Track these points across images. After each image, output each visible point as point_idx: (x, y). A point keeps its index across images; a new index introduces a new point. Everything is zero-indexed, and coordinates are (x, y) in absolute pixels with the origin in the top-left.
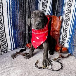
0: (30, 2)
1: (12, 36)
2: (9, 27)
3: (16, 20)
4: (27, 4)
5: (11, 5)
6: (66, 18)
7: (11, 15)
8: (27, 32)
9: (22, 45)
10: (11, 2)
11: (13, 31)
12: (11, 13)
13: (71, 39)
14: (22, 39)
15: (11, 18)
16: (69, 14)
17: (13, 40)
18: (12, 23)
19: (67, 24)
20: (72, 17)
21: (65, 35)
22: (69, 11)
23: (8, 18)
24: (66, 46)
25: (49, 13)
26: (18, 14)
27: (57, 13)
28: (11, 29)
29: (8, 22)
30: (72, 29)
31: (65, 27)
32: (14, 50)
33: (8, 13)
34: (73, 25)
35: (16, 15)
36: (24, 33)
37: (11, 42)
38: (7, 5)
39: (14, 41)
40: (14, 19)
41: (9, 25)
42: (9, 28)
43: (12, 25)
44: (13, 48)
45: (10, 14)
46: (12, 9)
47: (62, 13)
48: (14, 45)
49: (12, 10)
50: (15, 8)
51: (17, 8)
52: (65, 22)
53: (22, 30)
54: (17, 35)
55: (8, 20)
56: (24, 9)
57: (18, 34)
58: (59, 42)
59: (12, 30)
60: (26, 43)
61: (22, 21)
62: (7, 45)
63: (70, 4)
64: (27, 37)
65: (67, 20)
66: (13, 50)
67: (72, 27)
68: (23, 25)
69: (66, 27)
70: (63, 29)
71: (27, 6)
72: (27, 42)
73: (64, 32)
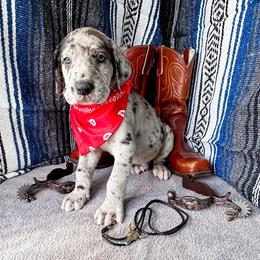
1: (19, 123)
5: (14, 11)
6: (207, 58)
7: (14, 47)
9: (54, 153)
11: (21, 106)
12: (14, 42)
14: (53, 134)
15: (15, 59)
16: (216, 42)
17: (25, 138)
18: (18, 75)
19: (210, 79)
20: (228, 53)
21: (203, 117)
22: (217, 34)
23: (5, 60)
24: (209, 153)
28: (16, 97)
29: (6, 74)
30: (226, 95)
31: (203, 87)
32: (27, 172)
34: (228, 82)
35: (33, 47)
36: (61, 111)
37: (16, 144)
40: (26, 62)
41: (8, 85)
42: (9, 96)
43: (18, 82)
44: (23, 166)
45: (11, 45)
46: (17, 25)
47: (194, 39)
48: (28, 154)
49: (17, 30)
50: (30, 23)
51: (34, 21)
52: (205, 70)
53: (54, 101)
54: (38, 120)
56: (59, 26)
57: (41, 117)
58: (186, 140)
59: (20, 102)
60: (69, 147)
62: (2, 157)
63: (220, 9)
65: (209, 64)
66: (22, 172)
67: (227, 88)
69: (208, 88)
70: (198, 94)
71: (70, 14)
73: (202, 106)
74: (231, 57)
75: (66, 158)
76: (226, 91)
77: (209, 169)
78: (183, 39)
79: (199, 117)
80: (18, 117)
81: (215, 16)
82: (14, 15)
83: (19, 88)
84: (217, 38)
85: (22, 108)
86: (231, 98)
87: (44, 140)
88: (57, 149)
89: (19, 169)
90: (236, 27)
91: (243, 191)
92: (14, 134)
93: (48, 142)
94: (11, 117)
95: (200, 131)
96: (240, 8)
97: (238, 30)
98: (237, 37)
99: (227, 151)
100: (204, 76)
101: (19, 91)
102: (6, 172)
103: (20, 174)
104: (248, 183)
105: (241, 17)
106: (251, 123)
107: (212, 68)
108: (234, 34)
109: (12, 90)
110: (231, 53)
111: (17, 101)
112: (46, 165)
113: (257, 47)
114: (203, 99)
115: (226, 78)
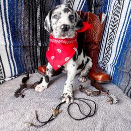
1: (11, 52)
3: (17, 22)
6: (113, 19)
7: (7, 10)
8: (39, 44)
9: (30, 68)
11: (12, 43)
12: (7, 7)
14: (29, 58)
15: (8, 17)
17: (14, 60)
18: (9, 26)
19: (113, 31)
20: (125, 17)
21: (108, 52)
25: (81, 6)
26: (22, 9)
27: (96, 5)
29: (3, 26)
30: (122, 41)
31: (109, 35)
32: (16, 78)
34: (124, 34)
35: (17, 10)
36: (33, 46)
37: (10, 64)
40: (14, 19)
41: (4, 32)
42: (5, 38)
43: (10, 31)
44: (13, 75)
48: (16, 69)
52: (111, 26)
53: (29, 41)
54: (21, 51)
55: (2, 21)
57: (22, 49)
59: (11, 41)
60: (37, 65)
61: (29, 24)
62: (2, 70)
64: (39, 54)
65: (114, 23)
66: (13, 78)
67: (123, 37)
68: (31, 31)
69: (112, 36)
70: (106, 39)
72: (39, 64)
73: (107, 46)
74: (127, 19)
75: (36, 71)
76: (122, 39)
78: (99, 8)
79: (106, 52)
80: (10, 49)
84: (119, 8)
85: (12, 45)
86: (125, 43)
87: (24, 61)
88: (31, 66)
89: (12, 76)
92: (9, 58)
93: (26, 62)
94: (6, 50)
95: (106, 59)
99: (120, 71)
100: (110, 29)
101: (10, 35)
102: (5, 78)
103: (12, 79)
107: (115, 25)
109: (6, 35)
111: (10, 41)
114: (108, 42)
115: (123, 31)
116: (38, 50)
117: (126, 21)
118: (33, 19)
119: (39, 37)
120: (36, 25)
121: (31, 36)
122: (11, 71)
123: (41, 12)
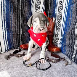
0: (24, 4)
1: (6, 37)
2: (3, 28)
3: (10, 22)
4: (20, 6)
5: (5, 7)
8: (21, 33)
9: (15, 46)
10: (5, 5)
12: (5, 16)
13: (63, 40)
14: (15, 40)
15: (5, 20)
18: (6, 24)
19: (59, 26)
22: (60, 14)
23: (2, 20)
24: (59, 46)
26: (12, 16)
28: (5, 30)
29: (2, 24)
31: (57, 28)
33: (2, 15)
35: (10, 17)
36: (18, 34)
37: (5, 43)
38: (2, 8)
39: (8, 43)
40: (8, 21)
42: (3, 30)
43: (6, 26)
46: (6, 11)
47: (54, 15)
48: (8, 46)
50: (9, 11)
52: (57, 23)
53: (16, 31)
55: (2, 22)
57: (12, 36)
58: (53, 42)
59: (6, 32)
61: (16, 23)
63: (61, 7)
64: (21, 38)
65: (59, 21)
66: (6, 51)
68: (17, 27)
69: (59, 28)
70: (56, 30)
71: (20, 9)
73: (57, 33)
74: (64, 19)
75: (19, 47)
76: (63, 29)
77: (60, 51)
78: (51, 15)
79: (56, 36)
80: (5, 36)
81: (60, 9)
82: (5, 9)
83: (6, 28)
84: (60, 15)
86: (65, 31)
88: (16, 45)
89: (5, 50)
90: (65, 12)
91: (69, 57)
92: (4, 40)
93: (14, 43)
94: (3, 36)
95: (57, 40)
96: (66, 7)
97: (66, 12)
98: (66, 14)
99: (64, 45)
100: (57, 25)
102: (1, 51)
103: (6, 52)
104: (71, 55)
105: (66, 9)
106: (71, 37)
107: (59, 23)
108: (65, 14)
110: (64, 18)
112: (13, 49)
113: (71, 17)
114: (57, 31)
115: (63, 25)
116: (21, 36)
117: (64, 20)
118: (18, 21)
119: (21, 30)
120: (19, 23)
121: (17, 29)
122: (5, 47)
123: (22, 17)
